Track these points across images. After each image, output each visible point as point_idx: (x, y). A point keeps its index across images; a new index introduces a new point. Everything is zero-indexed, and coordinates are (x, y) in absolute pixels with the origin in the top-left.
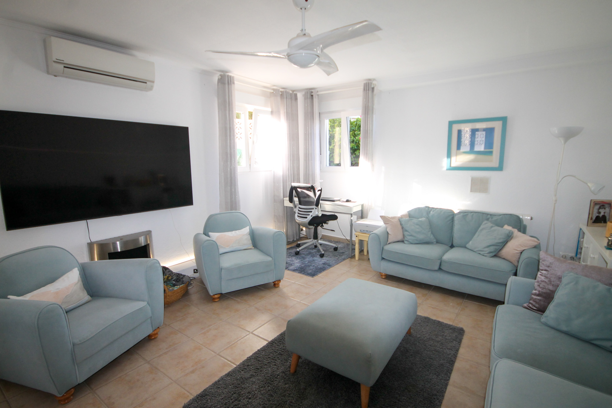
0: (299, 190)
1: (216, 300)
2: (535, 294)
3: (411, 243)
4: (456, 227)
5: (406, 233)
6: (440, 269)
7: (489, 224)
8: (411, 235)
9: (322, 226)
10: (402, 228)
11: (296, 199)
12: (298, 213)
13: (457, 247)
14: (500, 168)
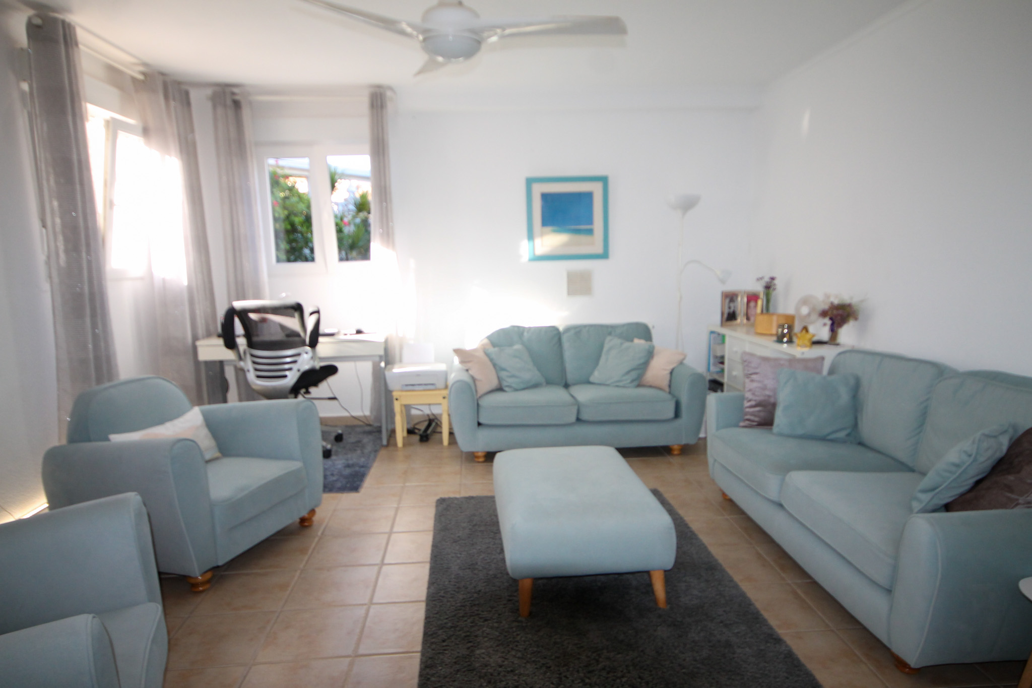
0: (253, 316)
1: (201, 589)
2: (751, 407)
3: (516, 390)
4: (568, 353)
5: (503, 374)
6: (578, 420)
7: (617, 341)
8: (513, 376)
9: (308, 392)
10: (495, 365)
11: (241, 342)
12: (256, 370)
13: (574, 384)
14: (605, 255)
